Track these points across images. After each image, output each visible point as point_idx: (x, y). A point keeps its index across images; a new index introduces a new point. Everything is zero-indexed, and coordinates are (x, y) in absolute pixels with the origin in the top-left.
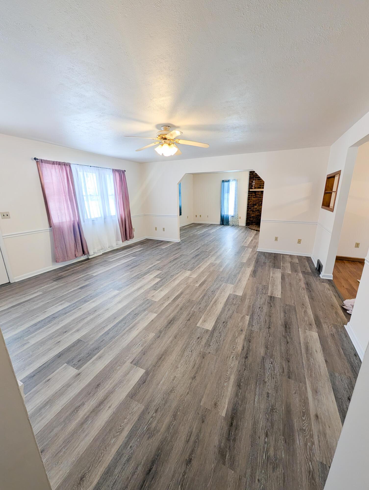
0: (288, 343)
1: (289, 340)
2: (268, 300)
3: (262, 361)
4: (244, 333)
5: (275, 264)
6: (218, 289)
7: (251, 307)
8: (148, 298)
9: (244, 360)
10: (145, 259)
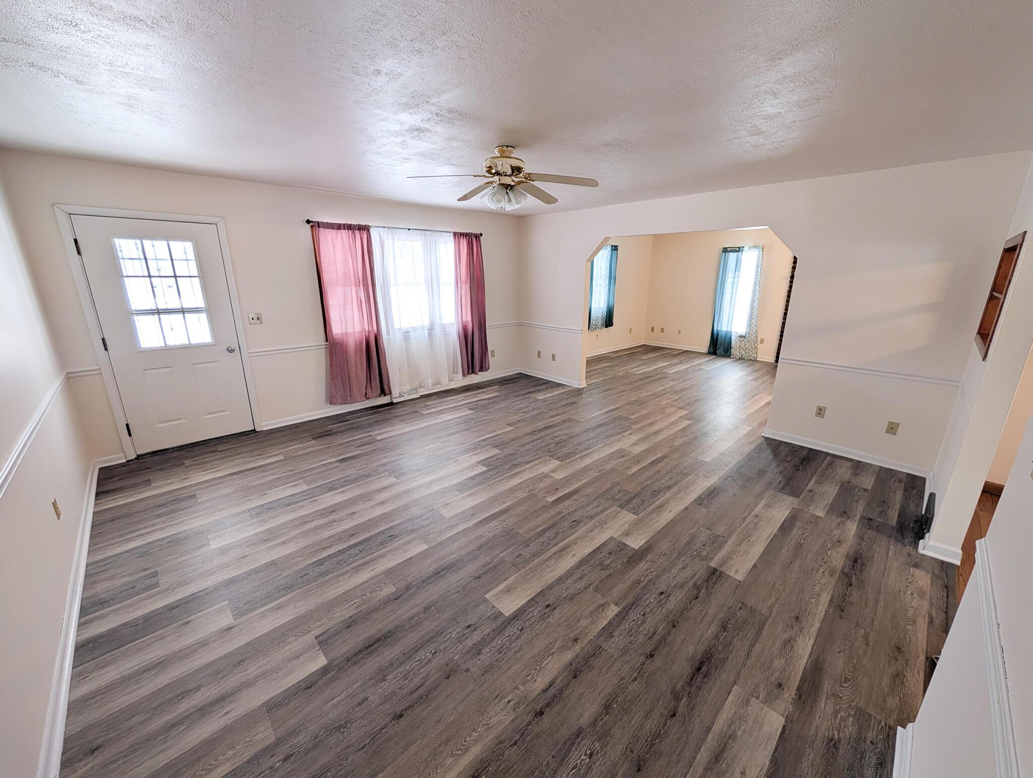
0: (674, 715)
1: (681, 709)
2: (700, 577)
3: (570, 739)
4: (578, 648)
5: (790, 480)
6: (591, 517)
7: (641, 586)
8: (434, 507)
9: (530, 717)
10: (487, 418)
